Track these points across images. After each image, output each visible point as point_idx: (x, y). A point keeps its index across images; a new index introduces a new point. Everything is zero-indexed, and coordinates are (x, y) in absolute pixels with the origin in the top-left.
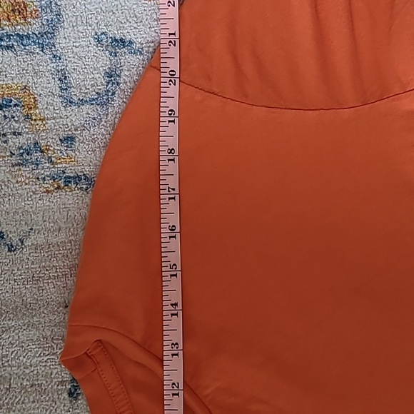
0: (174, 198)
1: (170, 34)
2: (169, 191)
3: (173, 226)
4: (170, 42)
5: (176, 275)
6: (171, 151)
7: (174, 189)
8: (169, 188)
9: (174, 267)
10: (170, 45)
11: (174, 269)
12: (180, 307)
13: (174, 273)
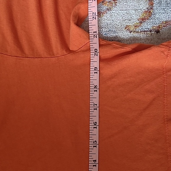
0: (96, 109)
1: (94, 32)
2: (94, 106)
3: (96, 122)
4: (94, 36)
5: (96, 146)
6: (95, 87)
7: (96, 105)
8: (94, 104)
9: (95, 142)
10: (94, 37)
11: (95, 144)
12: (97, 162)
13: (95, 145)
